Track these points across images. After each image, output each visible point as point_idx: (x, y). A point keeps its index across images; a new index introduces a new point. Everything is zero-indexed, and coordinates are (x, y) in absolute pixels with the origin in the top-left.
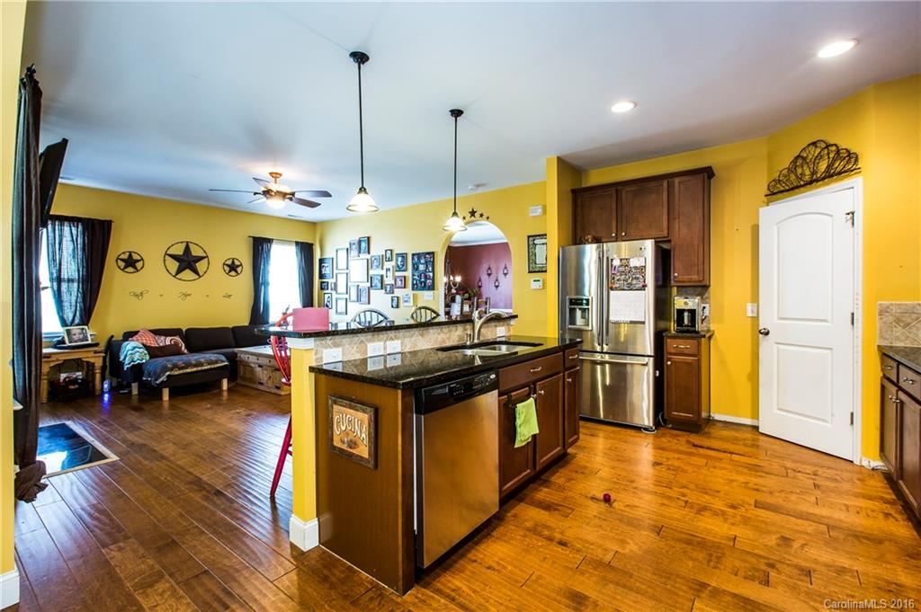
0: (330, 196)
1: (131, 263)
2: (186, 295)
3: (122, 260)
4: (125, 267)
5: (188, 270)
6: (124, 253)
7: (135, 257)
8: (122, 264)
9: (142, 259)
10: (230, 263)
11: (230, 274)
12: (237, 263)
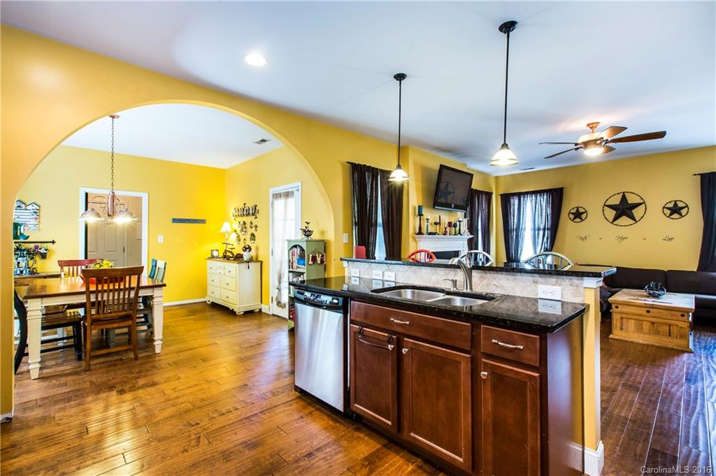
0: (626, 128)
1: (578, 215)
2: (623, 238)
3: (572, 213)
4: (575, 218)
5: (624, 217)
6: (573, 208)
7: (581, 210)
8: (572, 216)
9: (586, 211)
10: (671, 205)
11: (671, 217)
12: (680, 205)
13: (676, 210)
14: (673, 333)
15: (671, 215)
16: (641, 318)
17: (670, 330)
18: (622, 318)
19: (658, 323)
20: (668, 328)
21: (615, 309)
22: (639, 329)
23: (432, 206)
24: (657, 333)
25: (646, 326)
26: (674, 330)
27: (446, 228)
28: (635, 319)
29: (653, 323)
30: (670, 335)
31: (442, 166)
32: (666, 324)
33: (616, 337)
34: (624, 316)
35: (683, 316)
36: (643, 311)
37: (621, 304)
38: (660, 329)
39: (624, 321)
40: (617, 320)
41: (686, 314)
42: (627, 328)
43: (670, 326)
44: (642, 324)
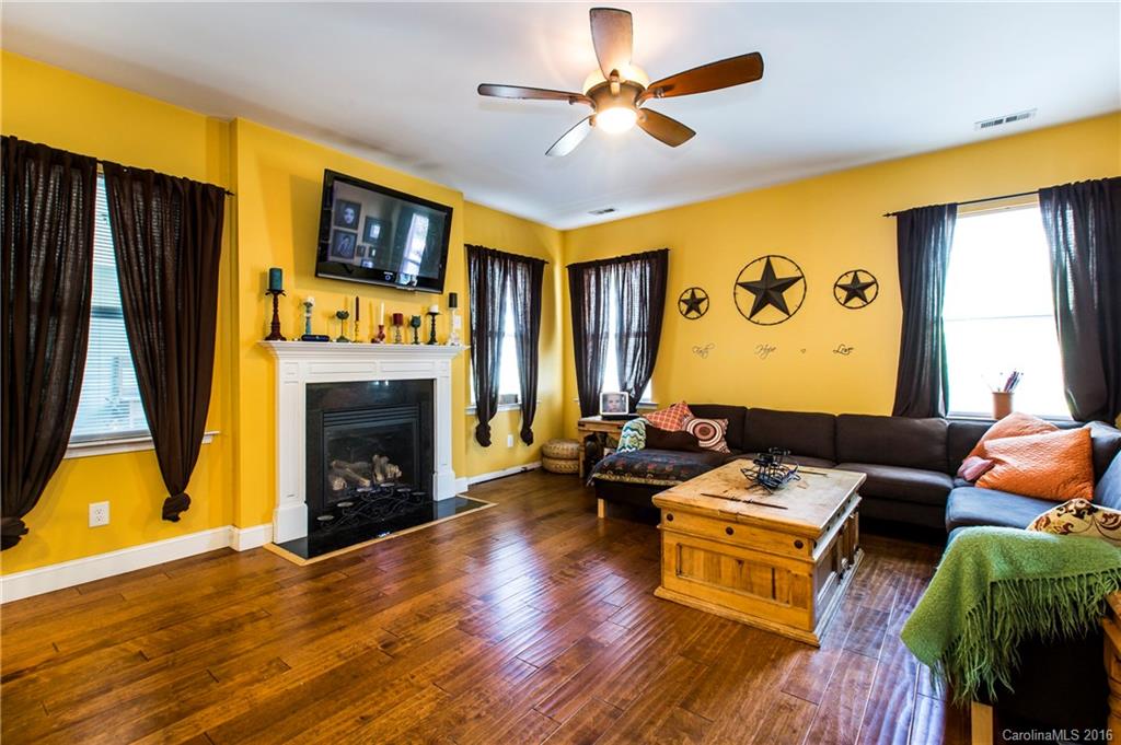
1: (694, 305)
2: (768, 350)
3: (684, 301)
4: (689, 311)
5: (769, 307)
6: (686, 291)
7: (699, 294)
8: (684, 308)
10: (847, 281)
11: (848, 304)
12: (864, 279)
13: (855, 290)
14: (781, 589)
15: (847, 300)
16: (717, 548)
17: (773, 581)
18: (680, 546)
19: (750, 562)
20: (770, 576)
21: (666, 522)
22: (714, 576)
23: (314, 273)
24: (749, 587)
25: (728, 568)
26: (783, 583)
27: (381, 327)
28: (706, 551)
29: (740, 562)
30: (774, 597)
31: (332, 178)
32: (765, 565)
33: (668, 596)
34: (683, 540)
35: (799, 545)
36: (718, 530)
37: (675, 510)
38: (754, 579)
39: (686, 554)
40: (670, 551)
41: (805, 541)
42: (691, 574)
43: (773, 570)
44: (719, 562)
